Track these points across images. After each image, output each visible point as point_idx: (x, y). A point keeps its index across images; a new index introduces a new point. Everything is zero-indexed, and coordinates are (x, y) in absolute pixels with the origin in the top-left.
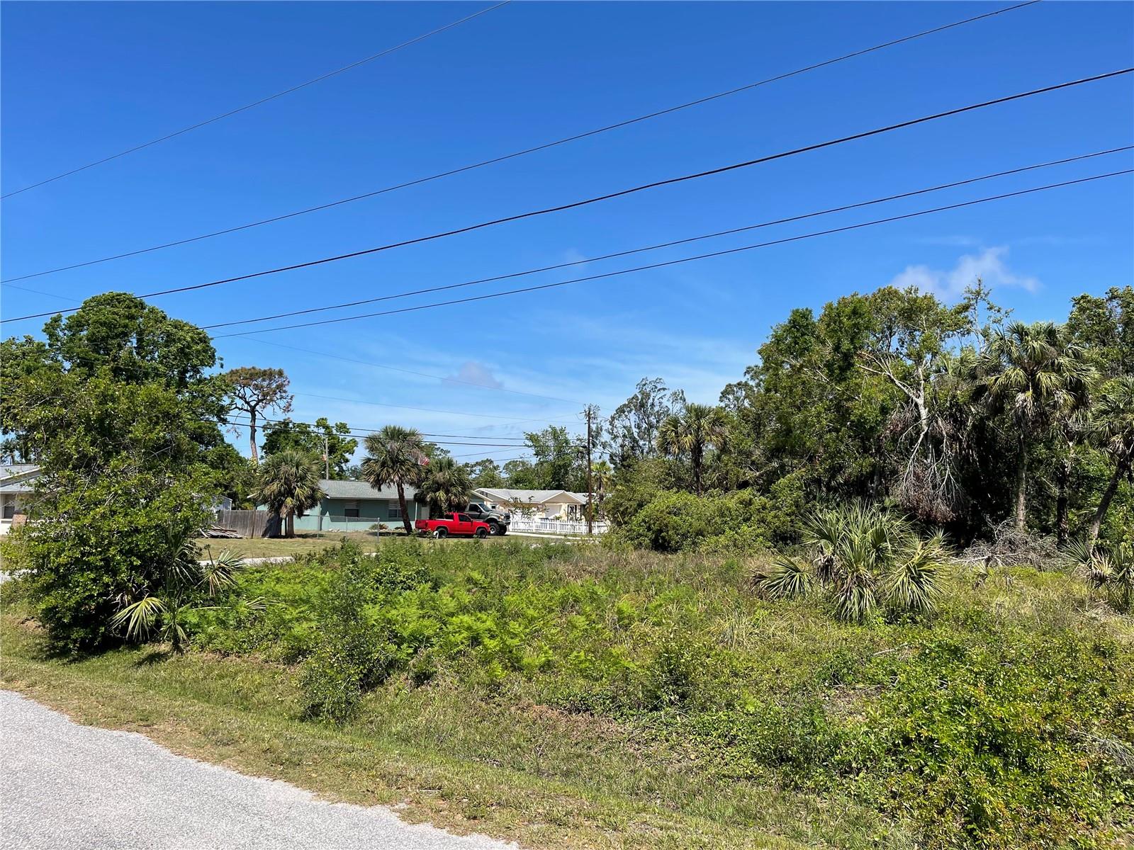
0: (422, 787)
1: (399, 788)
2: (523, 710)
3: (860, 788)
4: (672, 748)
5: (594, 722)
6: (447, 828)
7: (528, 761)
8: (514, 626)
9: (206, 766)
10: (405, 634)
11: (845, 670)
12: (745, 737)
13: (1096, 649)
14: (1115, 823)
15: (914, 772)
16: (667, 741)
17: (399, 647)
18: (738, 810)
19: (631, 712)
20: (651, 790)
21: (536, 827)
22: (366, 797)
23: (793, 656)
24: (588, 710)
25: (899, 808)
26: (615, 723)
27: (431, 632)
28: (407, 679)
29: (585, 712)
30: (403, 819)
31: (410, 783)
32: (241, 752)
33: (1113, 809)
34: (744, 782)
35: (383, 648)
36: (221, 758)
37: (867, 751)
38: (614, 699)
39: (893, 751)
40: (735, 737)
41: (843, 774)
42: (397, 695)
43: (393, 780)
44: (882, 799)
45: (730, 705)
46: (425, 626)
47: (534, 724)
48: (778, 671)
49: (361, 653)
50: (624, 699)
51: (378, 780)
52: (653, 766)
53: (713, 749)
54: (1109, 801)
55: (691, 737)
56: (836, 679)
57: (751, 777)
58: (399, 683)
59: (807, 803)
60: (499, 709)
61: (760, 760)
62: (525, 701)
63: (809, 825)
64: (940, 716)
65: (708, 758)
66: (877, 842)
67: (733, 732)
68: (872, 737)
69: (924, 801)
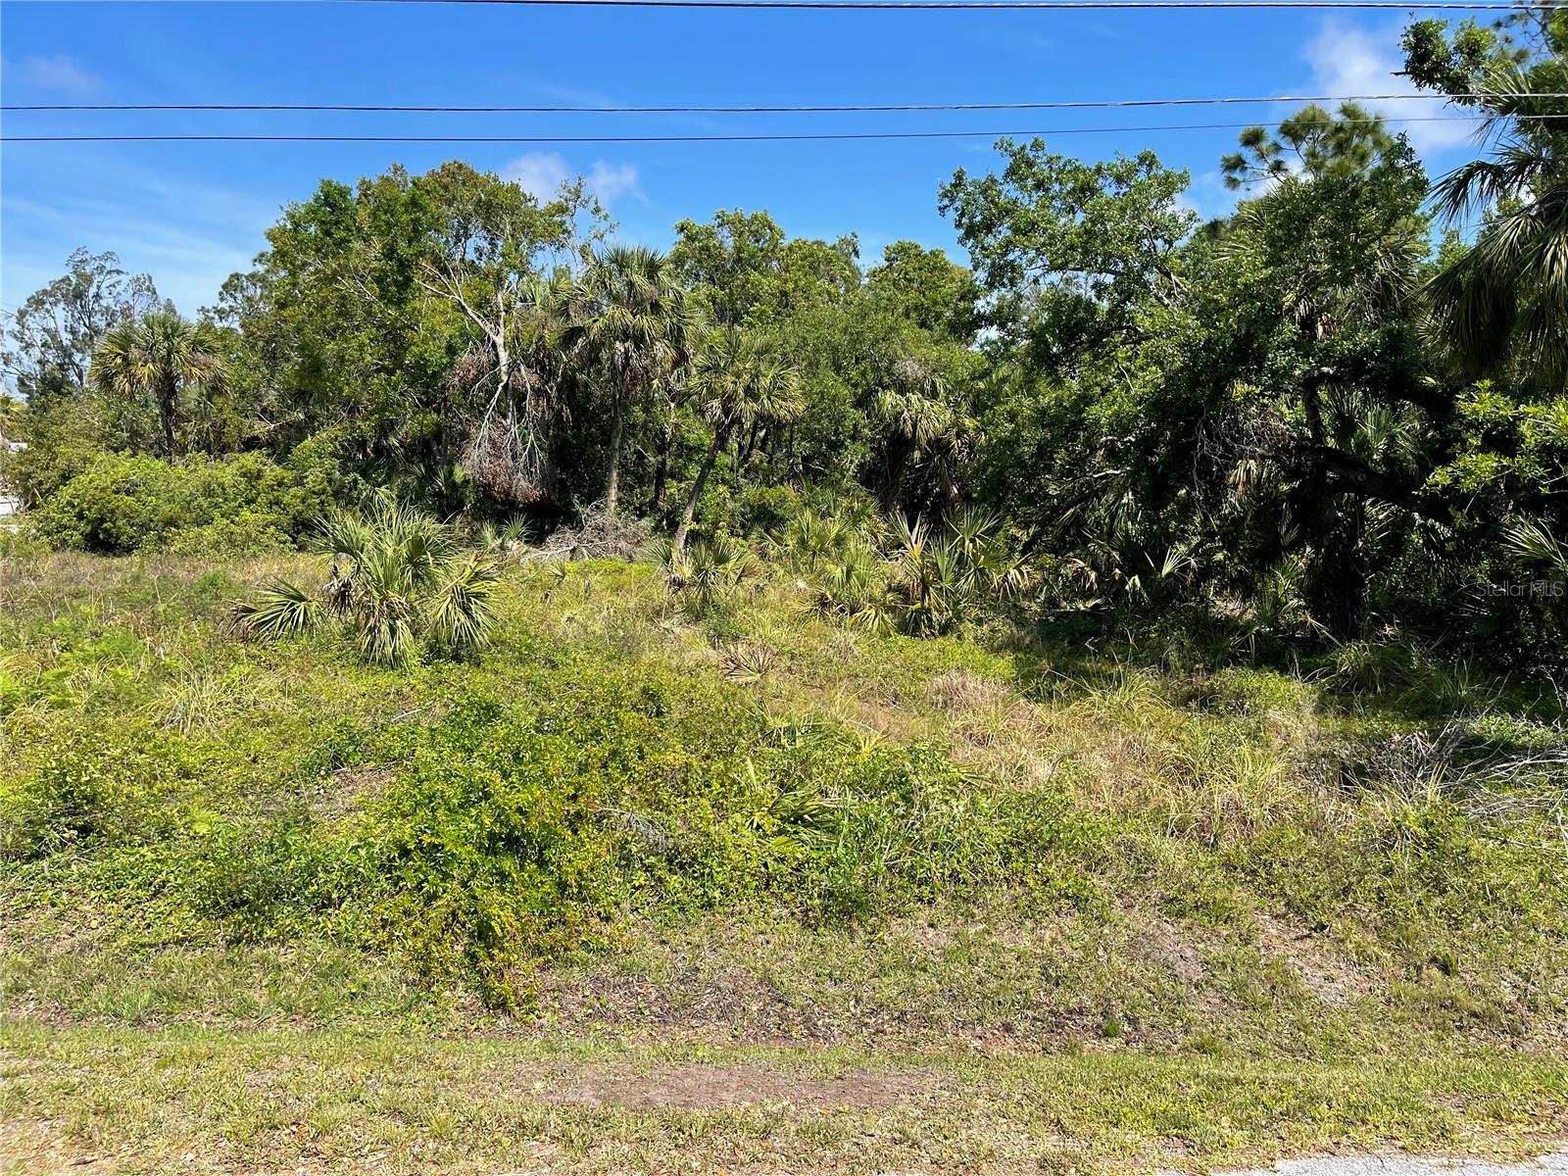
3: (339, 924)
4: (61, 916)
11: (351, 748)
12: (179, 881)
14: (632, 911)
15: (410, 891)
16: (54, 905)
18: (158, 994)
20: (21, 990)
23: (281, 733)
25: (389, 941)
33: (632, 894)
34: (173, 948)
37: (352, 872)
39: (386, 868)
40: (165, 882)
41: (319, 910)
44: (368, 935)
45: (165, 833)
48: (254, 761)
53: (129, 907)
54: (628, 886)
55: (93, 894)
56: (337, 761)
57: (184, 940)
59: (263, 960)
61: (202, 912)
63: (265, 991)
64: (446, 816)
65: (119, 922)
66: (354, 994)
67: (162, 877)
68: (363, 852)
69: (421, 926)
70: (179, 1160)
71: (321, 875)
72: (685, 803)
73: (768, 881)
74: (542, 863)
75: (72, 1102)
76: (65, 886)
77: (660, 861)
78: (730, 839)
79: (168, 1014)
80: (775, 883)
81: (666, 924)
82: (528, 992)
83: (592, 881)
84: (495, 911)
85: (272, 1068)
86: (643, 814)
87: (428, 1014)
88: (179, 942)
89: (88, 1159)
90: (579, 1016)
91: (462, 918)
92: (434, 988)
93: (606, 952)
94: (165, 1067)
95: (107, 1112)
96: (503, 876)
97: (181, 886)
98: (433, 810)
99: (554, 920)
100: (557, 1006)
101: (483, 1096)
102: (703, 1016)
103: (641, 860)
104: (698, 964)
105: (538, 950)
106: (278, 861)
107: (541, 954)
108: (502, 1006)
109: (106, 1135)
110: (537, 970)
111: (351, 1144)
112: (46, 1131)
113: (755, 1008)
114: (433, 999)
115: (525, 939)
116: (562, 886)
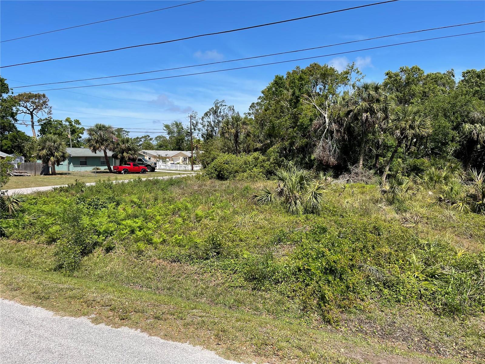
0: (103, 306)
1: (92, 307)
2: (152, 262)
3: (281, 289)
4: (212, 276)
5: (182, 266)
6: (111, 325)
7: (153, 284)
8: (150, 225)
9: (6, 301)
10: (101, 231)
11: (283, 237)
12: (240, 270)
13: (374, 227)
14: (371, 299)
15: (301, 282)
16: (211, 272)
17: (99, 237)
18: (235, 300)
19: (197, 261)
20: (203, 294)
21: (149, 321)
22: (77, 313)
23: (265, 231)
24: (179, 261)
25: (295, 296)
26: (190, 266)
27: (113, 229)
28: (102, 250)
29: (178, 262)
30: (93, 322)
31: (98, 304)
32: (22, 294)
33: (371, 293)
35: (91, 238)
36: (13, 298)
37: (285, 274)
38: (189, 256)
39: (294, 274)
40: (237, 270)
41: (276, 284)
42: (98, 257)
43: (89, 304)
44: (289, 293)
45: (237, 256)
46: (110, 227)
47: (157, 268)
48: (258, 238)
49: (81, 241)
50: (194, 256)
51: (83, 304)
52: (204, 284)
53: (228, 275)
54: (369, 290)
55: (220, 271)
56: (280, 241)
57: (242, 287)
58: (99, 252)
59: (261, 296)
60: (142, 262)
61: (246, 280)
62: (154, 258)
63: (262, 305)
64: (312, 261)
65: (226, 279)
66: (285, 310)
67: (236, 268)
68: (288, 268)
69: (304, 293)
70: (242, 349)
71: (276, 274)
72: (389, 265)
73: (421, 296)
74: (341, 279)
75: (215, 327)
76: (213, 268)
77: (381, 284)
78: (406, 279)
79: (238, 306)
80: (424, 298)
81: (383, 305)
82: (337, 319)
83: (357, 287)
84: (326, 292)
85: (265, 327)
86: (374, 268)
87: (306, 320)
88: (240, 287)
89: (220, 343)
90: (354, 330)
91: (316, 293)
92: (308, 313)
93: (363, 311)
94: (238, 321)
95: (224, 331)
96: (329, 282)
97: (241, 271)
98: (308, 258)
99: (345, 298)
100: (346, 325)
101: (326, 349)
102: (397, 338)
103: (374, 282)
104: (395, 321)
105: (340, 306)
106: (265, 268)
107: (341, 308)
108: (329, 322)
109: (224, 338)
110: (339, 313)
111: (287, 355)
112: (210, 333)
113: (416, 340)
114: (308, 316)
115: (336, 302)
116: (348, 287)
